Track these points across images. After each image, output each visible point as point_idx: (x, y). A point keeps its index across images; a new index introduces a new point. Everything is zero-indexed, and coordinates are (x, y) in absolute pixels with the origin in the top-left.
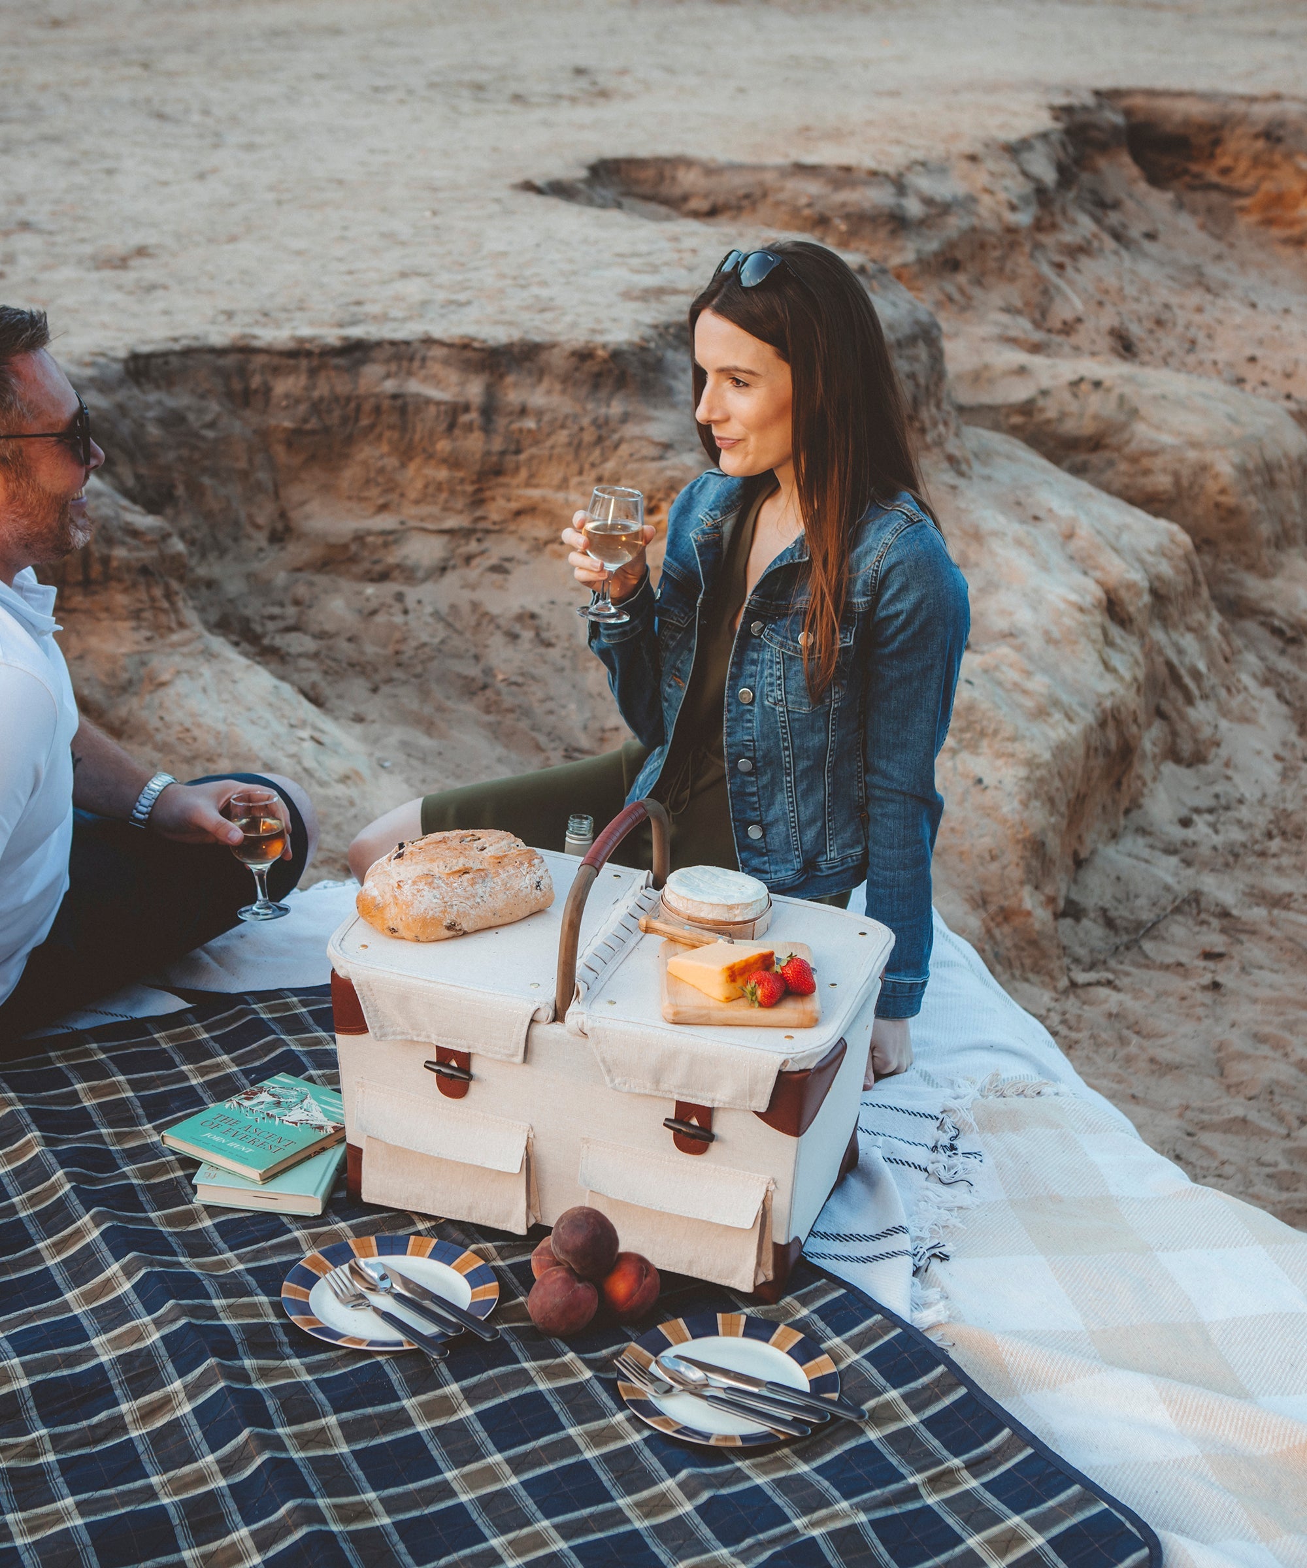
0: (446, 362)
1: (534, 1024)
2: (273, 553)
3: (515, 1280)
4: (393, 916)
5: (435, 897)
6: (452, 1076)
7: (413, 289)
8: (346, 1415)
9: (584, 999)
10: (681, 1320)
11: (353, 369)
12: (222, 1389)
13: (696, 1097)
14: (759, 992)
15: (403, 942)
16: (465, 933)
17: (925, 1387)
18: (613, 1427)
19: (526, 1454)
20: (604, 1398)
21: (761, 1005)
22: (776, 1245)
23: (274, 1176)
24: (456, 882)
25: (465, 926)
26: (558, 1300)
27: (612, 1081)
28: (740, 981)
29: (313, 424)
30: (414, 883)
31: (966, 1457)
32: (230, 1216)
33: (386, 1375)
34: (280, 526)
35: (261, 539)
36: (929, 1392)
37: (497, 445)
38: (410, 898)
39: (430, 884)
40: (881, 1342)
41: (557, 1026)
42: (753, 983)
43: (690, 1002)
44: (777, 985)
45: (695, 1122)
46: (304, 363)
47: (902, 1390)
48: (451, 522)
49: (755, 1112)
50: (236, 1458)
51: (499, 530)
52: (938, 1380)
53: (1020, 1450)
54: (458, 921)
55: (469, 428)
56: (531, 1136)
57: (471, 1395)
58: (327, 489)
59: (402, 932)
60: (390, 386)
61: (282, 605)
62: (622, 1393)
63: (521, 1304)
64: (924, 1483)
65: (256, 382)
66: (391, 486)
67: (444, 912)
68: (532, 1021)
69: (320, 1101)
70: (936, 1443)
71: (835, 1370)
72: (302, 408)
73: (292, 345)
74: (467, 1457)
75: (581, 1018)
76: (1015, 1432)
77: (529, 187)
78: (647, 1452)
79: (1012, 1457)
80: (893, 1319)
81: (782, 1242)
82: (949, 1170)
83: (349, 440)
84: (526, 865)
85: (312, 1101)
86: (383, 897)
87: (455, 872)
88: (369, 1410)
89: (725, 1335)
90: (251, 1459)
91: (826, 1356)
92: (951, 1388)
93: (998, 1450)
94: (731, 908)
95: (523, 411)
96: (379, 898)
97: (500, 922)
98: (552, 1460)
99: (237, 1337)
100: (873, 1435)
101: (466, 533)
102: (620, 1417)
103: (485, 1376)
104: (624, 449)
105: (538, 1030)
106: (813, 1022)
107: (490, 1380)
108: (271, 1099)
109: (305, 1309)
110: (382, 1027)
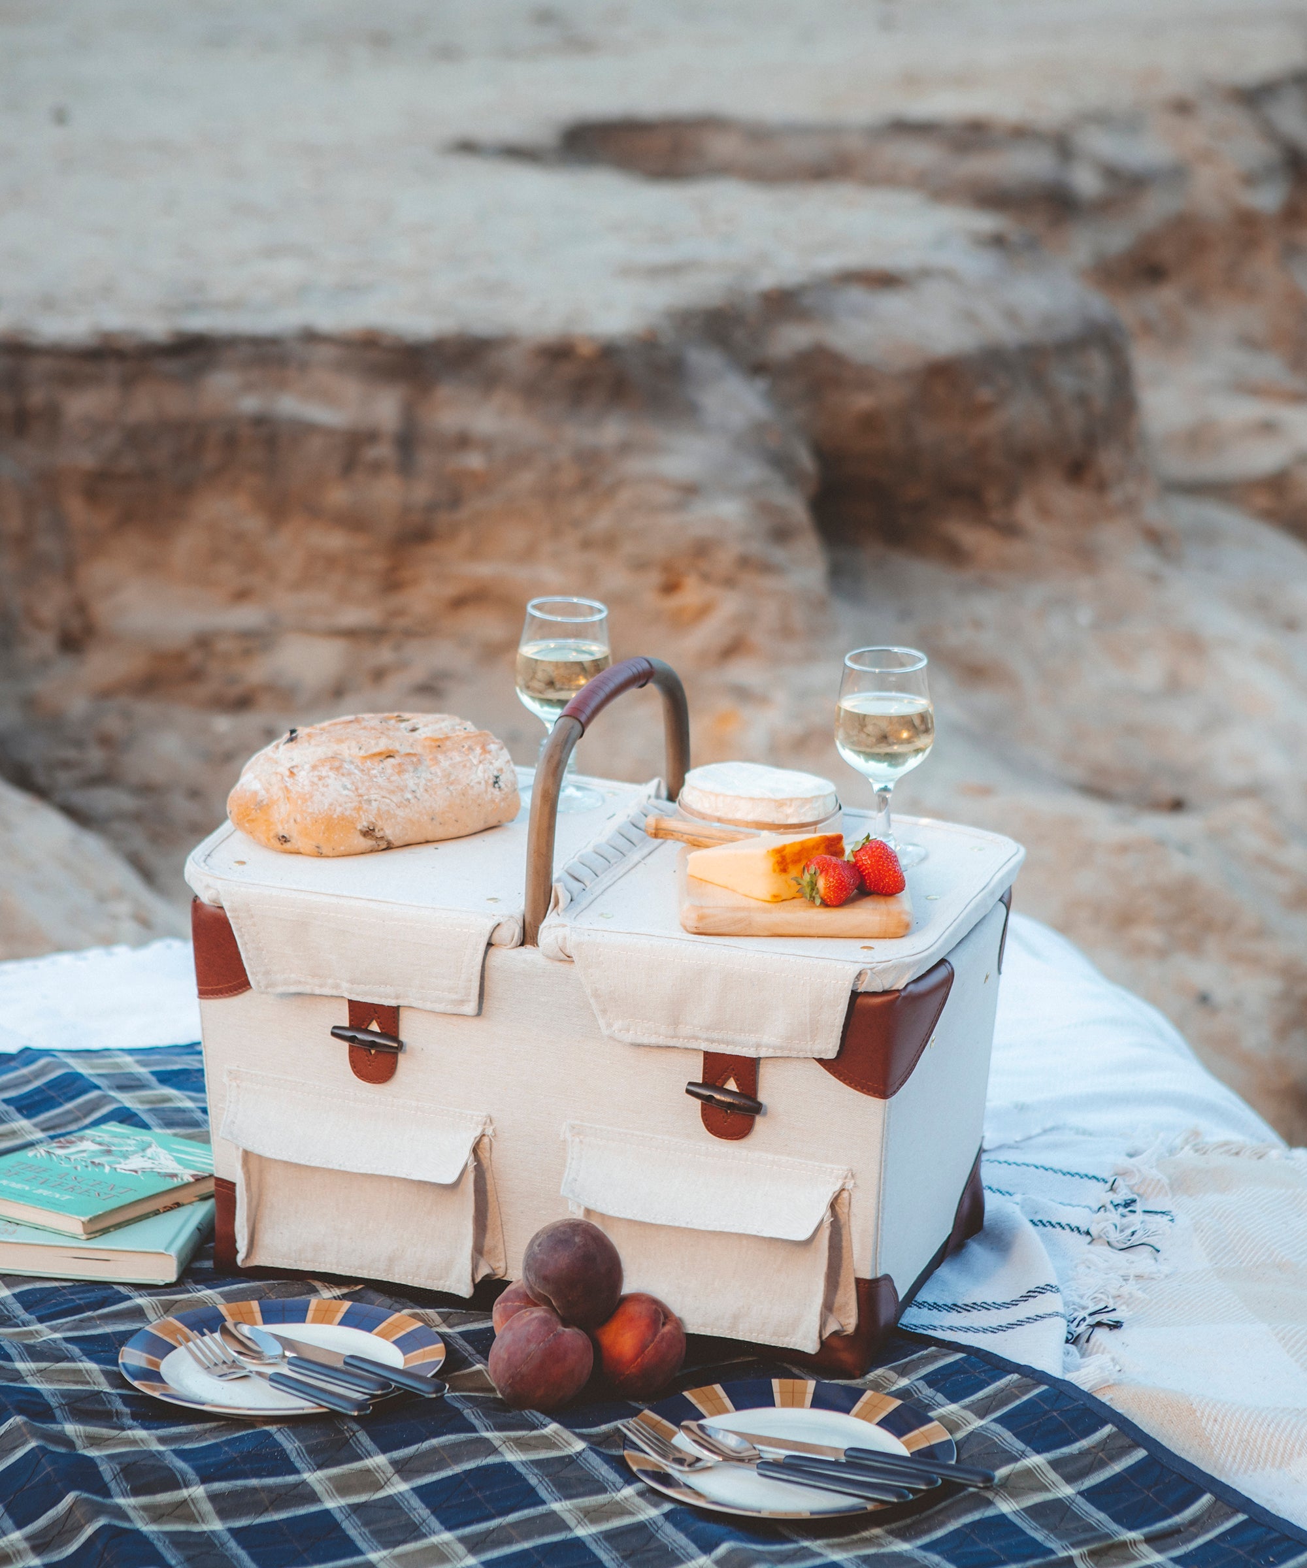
0: (341, 367)
1: (492, 950)
2: (64, 667)
3: (469, 1348)
4: (283, 817)
5: (345, 787)
6: (373, 1044)
7: (287, 270)
8: (218, 1486)
9: (565, 910)
10: (718, 1388)
11: (192, 378)
12: (33, 1449)
13: (734, 1043)
14: (821, 883)
15: (300, 857)
16: (389, 847)
17: (1083, 1453)
18: (617, 1503)
19: (489, 1532)
20: (605, 1471)
21: (825, 904)
22: (858, 1281)
23: (105, 1231)
24: (376, 768)
25: (390, 832)
26: (533, 1346)
27: (609, 1025)
28: (794, 871)
29: (129, 462)
30: (314, 768)
31: (1146, 1530)
32: (38, 1285)
33: (277, 1444)
34: (75, 624)
35: (44, 643)
36: (1090, 1458)
37: (422, 492)
38: (307, 788)
39: (338, 769)
40: (1018, 1402)
41: (528, 951)
42: (812, 869)
43: (719, 903)
44: (849, 879)
45: (732, 1085)
46: (113, 369)
47: (1050, 1455)
48: (352, 616)
49: (820, 1061)
50: (55, 1532)
51: (423, 631)
52: (1103, 1444)
53: (1228, 1517)
54: (380, 823)
55: (377, 468)
56: (489, 1131)
57: (403, 1469)
58: (150, 566)
59: (297, 842)
60: (250, 404)
61: (79, 744)
62: (630, 1464)
63: (479, 1372)
64: (1082, 1556)
65: (37, 397)
66: (253, 562)
67: (358, 809)
68: (490, 944)
69: (171, 1150)
70: (1102, 1516)
71: (949, 1437)
72: (111, 440)
73: (92, 342)
74: (400, 1537)
75: (561, 932)
76: (1218, 1497)
77: (467, 147)
78: (669, 1528)
79: (1214, 1527)
80: (1038, 1376)
81: (868, 1275)
82: (1122, 1231)
83: (186, 490)
84: (478, 750)
85: (160, 1150)
86: (267, 791)
87: (374, 755)
88: (254, 1482)
89: (784, 1405)
90: (79, 1528)
91: (936, 1423)
92: (1124, 1451)
93: (1193, 1522)
94: (780, 804)
95: (463, 441)
96: (263, 792)
97: (440, 833)
98: (527, 1537)
99: (53, 1402)
100: (1006, 1507)
101: (375, 635)
102: (628, 1491)
103: (426, 1445)
104: (625, 496)
105: (496, 956)
106: (902, 930)
107: (434, 1450)
108: (97, 1147)
109: (153, 1376)
110: (267, 973)
